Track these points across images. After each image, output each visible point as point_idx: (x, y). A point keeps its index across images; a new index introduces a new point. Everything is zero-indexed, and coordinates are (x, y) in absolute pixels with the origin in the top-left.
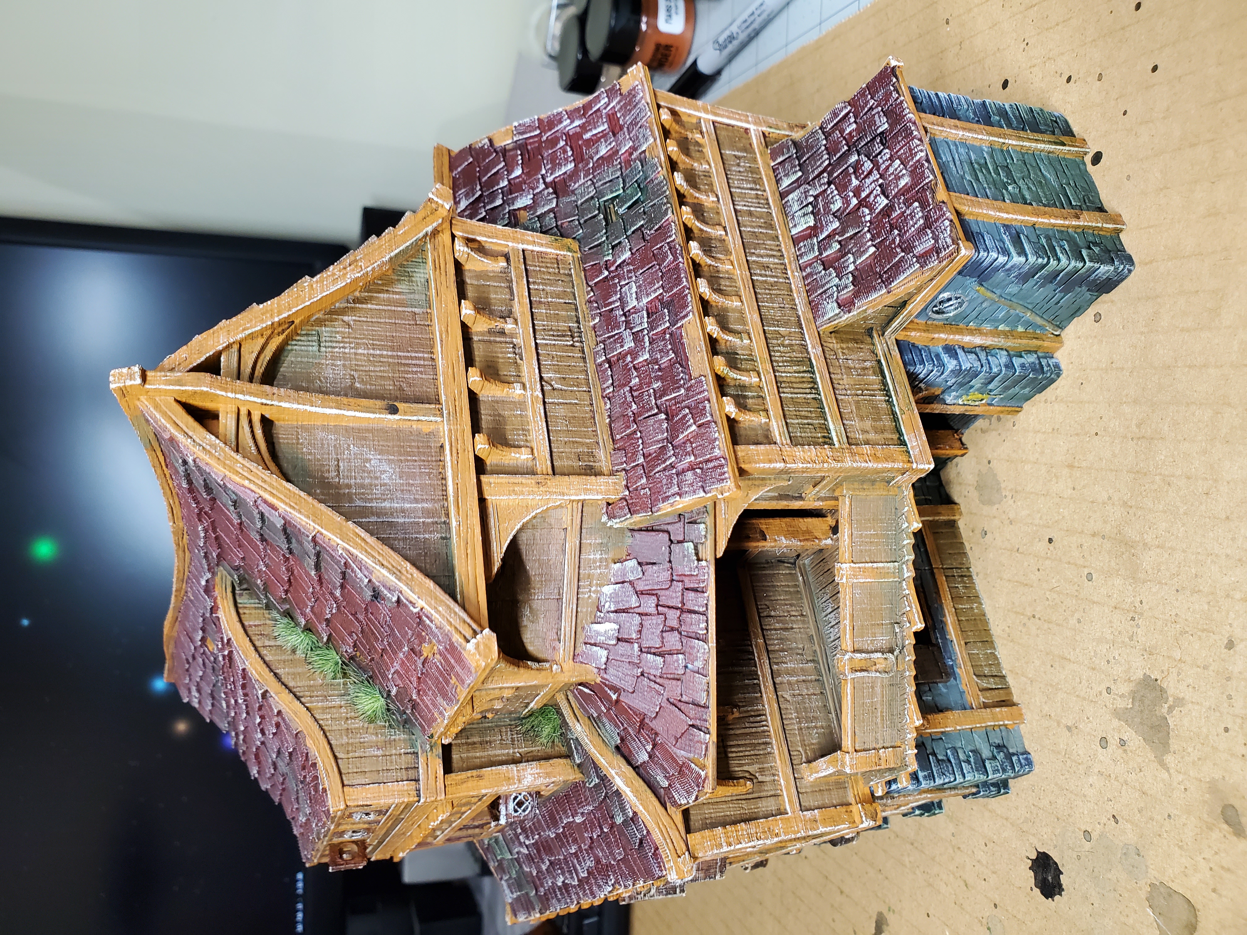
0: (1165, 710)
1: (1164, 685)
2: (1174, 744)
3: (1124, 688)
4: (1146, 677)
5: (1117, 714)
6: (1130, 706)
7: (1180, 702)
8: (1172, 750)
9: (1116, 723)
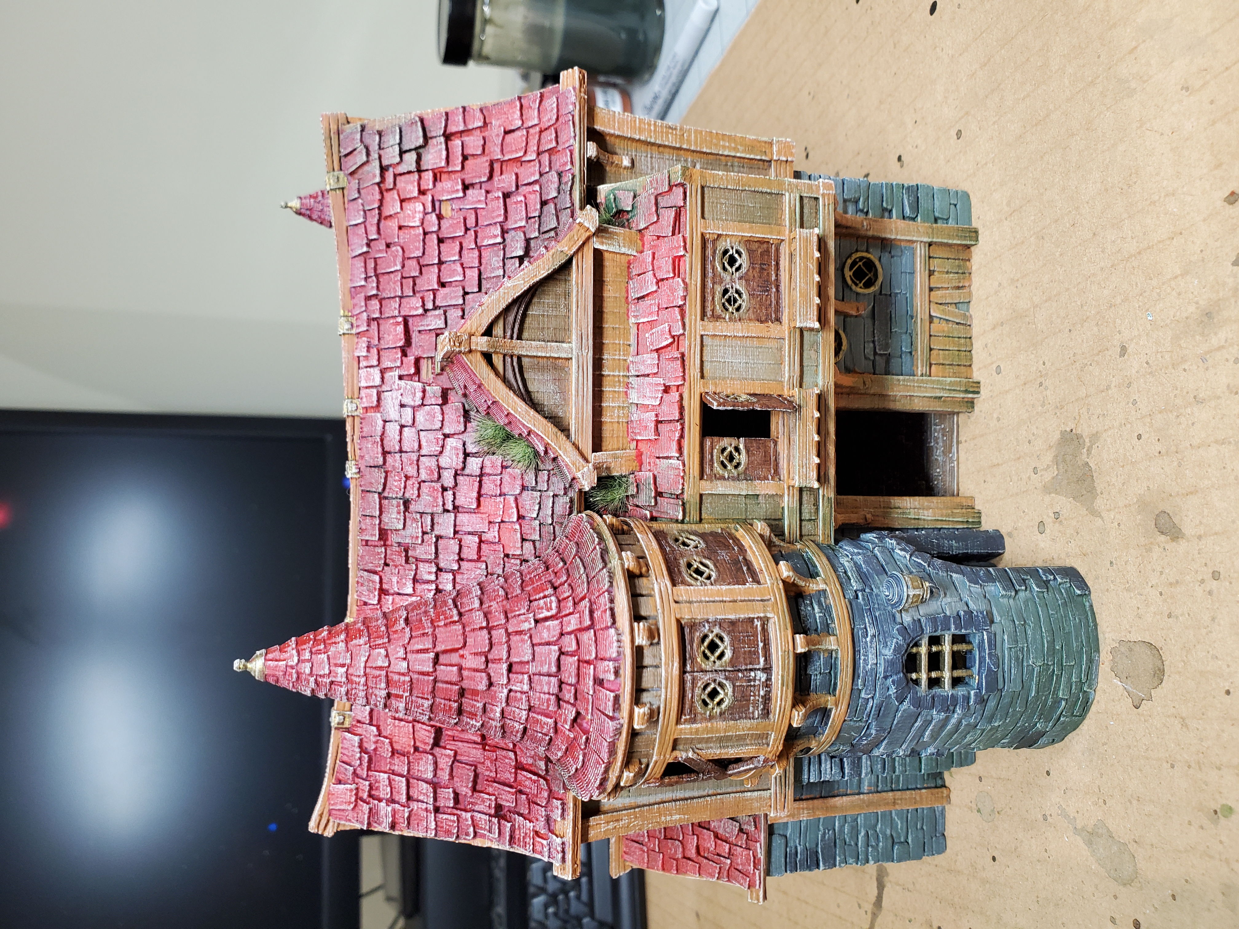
0: (1084, 456)
1: (1079, 432)
2: (1100, 485)
3: (1048, 458)
4: (1063, 433)
5: (1048, 489)
6: (1056, 473)
7: (1095, 437)
8: (1099, 492)
9: (1047, 499)
